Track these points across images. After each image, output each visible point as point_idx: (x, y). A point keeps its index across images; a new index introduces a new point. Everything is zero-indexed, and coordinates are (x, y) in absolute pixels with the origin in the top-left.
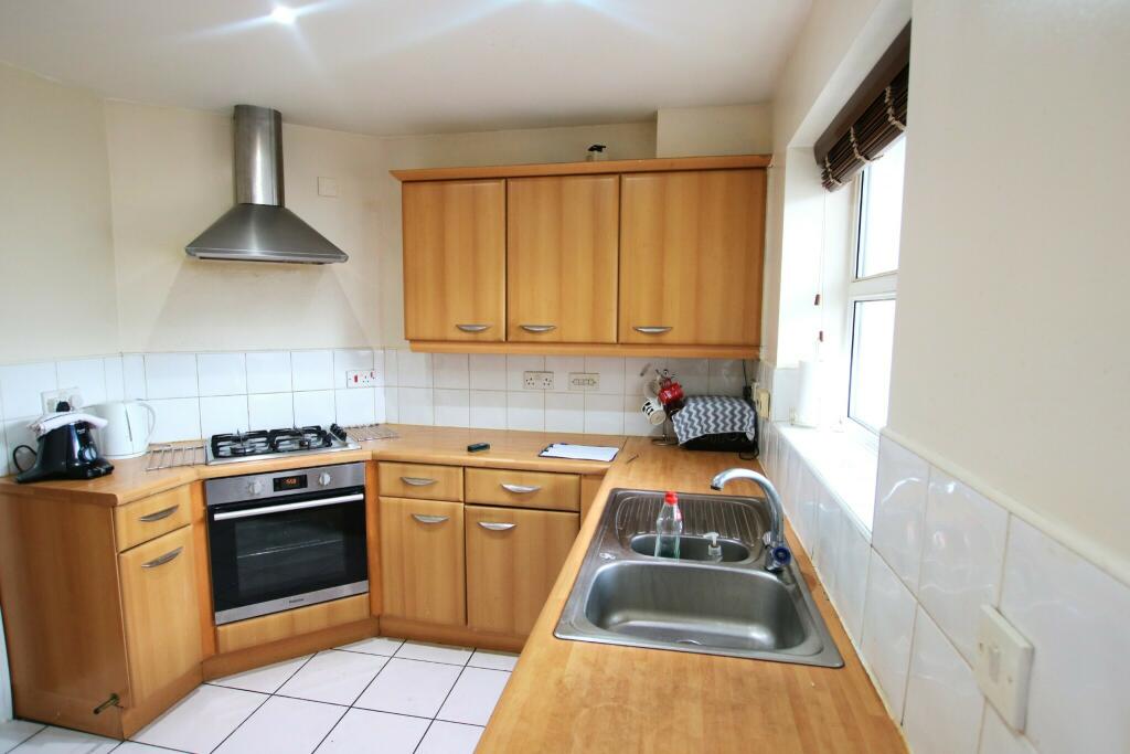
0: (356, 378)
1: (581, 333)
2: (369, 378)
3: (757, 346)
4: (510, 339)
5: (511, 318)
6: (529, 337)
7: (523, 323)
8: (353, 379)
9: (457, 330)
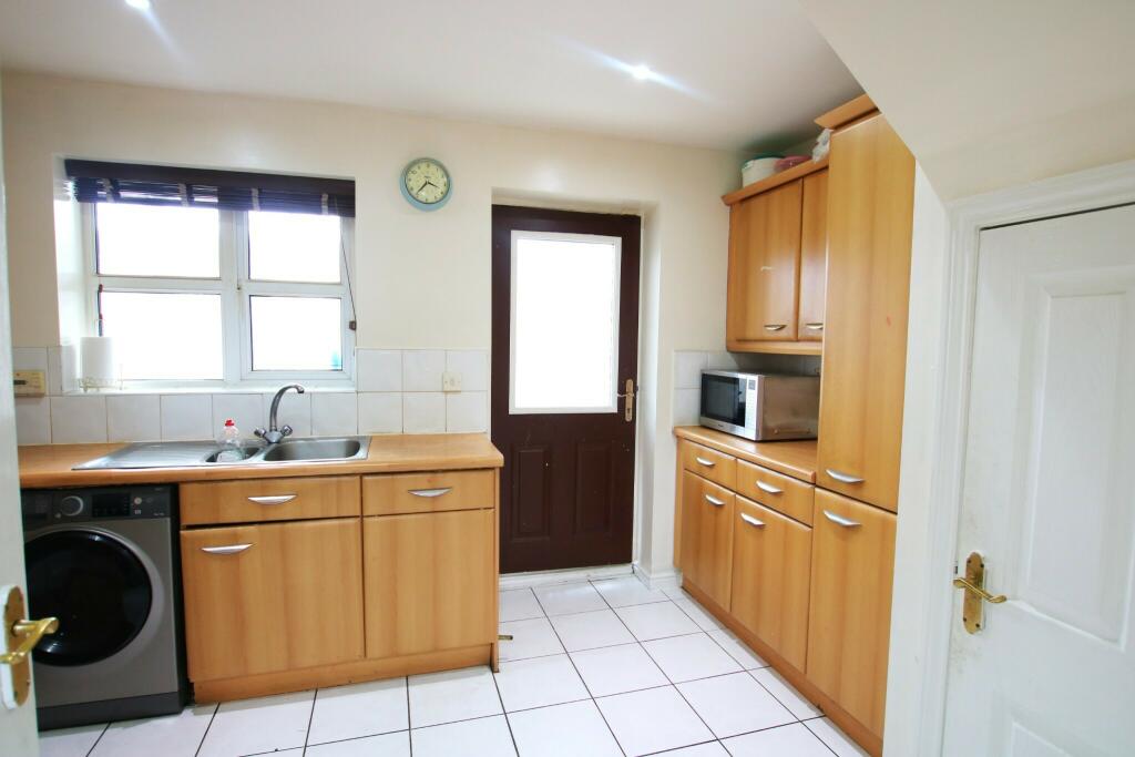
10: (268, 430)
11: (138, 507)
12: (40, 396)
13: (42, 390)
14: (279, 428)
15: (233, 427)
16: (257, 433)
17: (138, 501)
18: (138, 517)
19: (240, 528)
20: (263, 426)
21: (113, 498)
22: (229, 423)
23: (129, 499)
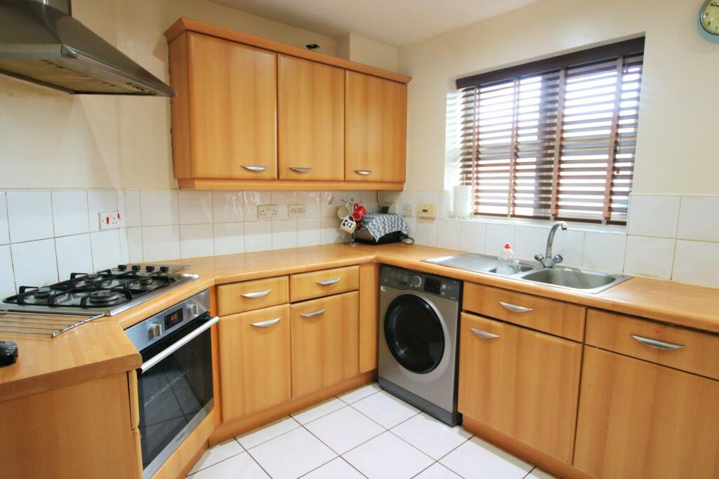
0: (108, 219)
1: (326, 174)
2: (117, 219)
3: (402, 182)
4: (281, 177)
5: (282, 161)
6: (294, 176)
7: (290, 166)
8: (105, 221)
9: (242, 170)
10: (544, 257)
11: (444, 290)
12: (433, 219)
13: (434, 216)
14: (553, 257)
15: (510, 250)
16: (536, 258)
17: (444, 287)
18: (442, 297)
19: (493, 322)
20: (542, 252)
21: (434, 282)
22: (507, 247)
23: (440, 285)
